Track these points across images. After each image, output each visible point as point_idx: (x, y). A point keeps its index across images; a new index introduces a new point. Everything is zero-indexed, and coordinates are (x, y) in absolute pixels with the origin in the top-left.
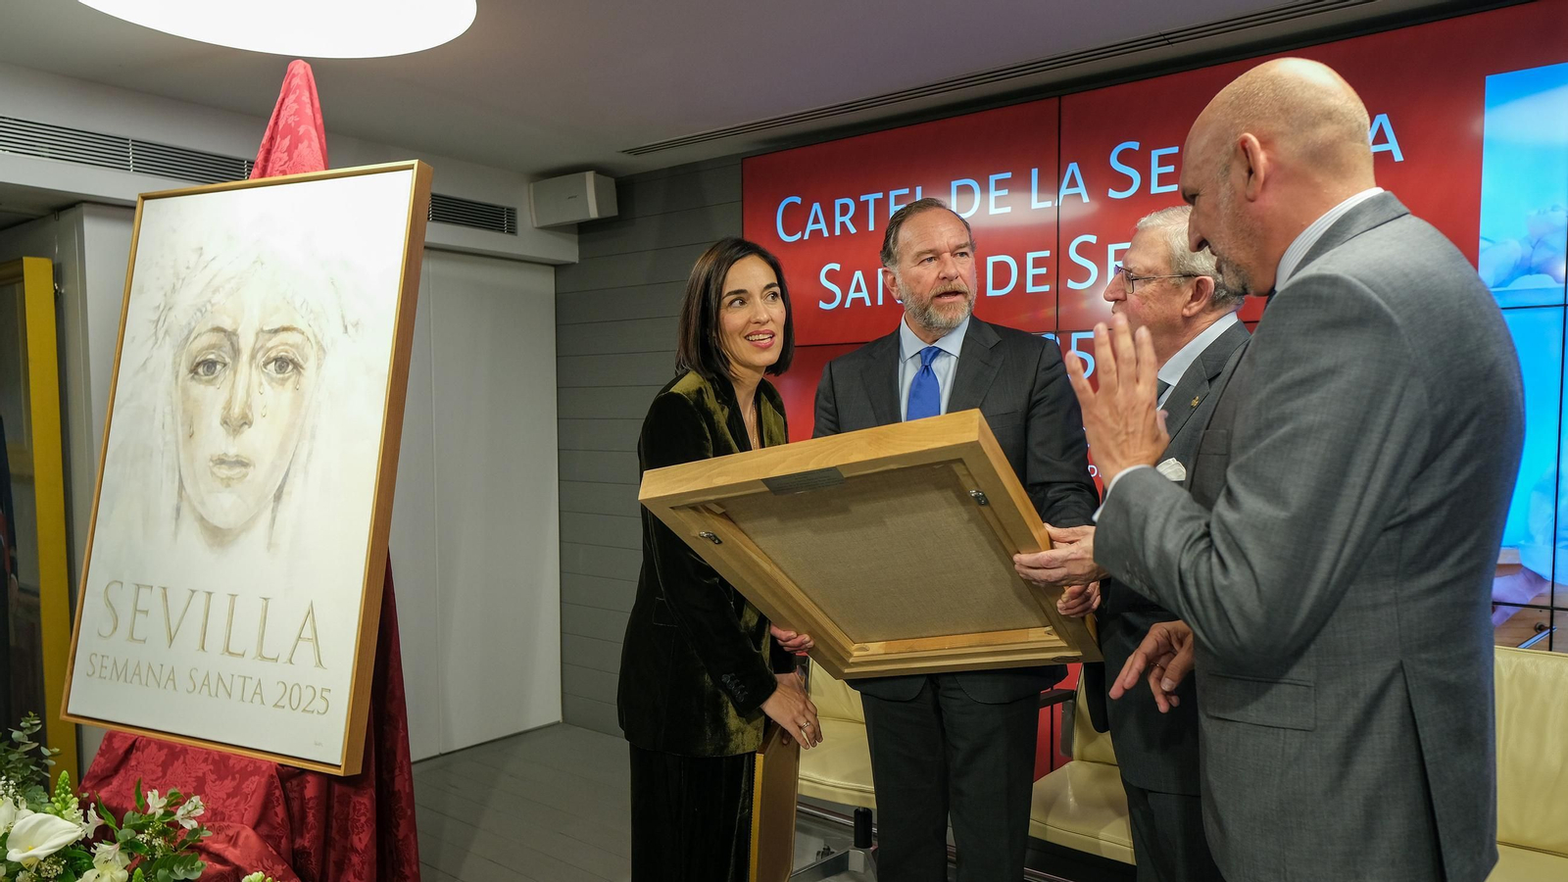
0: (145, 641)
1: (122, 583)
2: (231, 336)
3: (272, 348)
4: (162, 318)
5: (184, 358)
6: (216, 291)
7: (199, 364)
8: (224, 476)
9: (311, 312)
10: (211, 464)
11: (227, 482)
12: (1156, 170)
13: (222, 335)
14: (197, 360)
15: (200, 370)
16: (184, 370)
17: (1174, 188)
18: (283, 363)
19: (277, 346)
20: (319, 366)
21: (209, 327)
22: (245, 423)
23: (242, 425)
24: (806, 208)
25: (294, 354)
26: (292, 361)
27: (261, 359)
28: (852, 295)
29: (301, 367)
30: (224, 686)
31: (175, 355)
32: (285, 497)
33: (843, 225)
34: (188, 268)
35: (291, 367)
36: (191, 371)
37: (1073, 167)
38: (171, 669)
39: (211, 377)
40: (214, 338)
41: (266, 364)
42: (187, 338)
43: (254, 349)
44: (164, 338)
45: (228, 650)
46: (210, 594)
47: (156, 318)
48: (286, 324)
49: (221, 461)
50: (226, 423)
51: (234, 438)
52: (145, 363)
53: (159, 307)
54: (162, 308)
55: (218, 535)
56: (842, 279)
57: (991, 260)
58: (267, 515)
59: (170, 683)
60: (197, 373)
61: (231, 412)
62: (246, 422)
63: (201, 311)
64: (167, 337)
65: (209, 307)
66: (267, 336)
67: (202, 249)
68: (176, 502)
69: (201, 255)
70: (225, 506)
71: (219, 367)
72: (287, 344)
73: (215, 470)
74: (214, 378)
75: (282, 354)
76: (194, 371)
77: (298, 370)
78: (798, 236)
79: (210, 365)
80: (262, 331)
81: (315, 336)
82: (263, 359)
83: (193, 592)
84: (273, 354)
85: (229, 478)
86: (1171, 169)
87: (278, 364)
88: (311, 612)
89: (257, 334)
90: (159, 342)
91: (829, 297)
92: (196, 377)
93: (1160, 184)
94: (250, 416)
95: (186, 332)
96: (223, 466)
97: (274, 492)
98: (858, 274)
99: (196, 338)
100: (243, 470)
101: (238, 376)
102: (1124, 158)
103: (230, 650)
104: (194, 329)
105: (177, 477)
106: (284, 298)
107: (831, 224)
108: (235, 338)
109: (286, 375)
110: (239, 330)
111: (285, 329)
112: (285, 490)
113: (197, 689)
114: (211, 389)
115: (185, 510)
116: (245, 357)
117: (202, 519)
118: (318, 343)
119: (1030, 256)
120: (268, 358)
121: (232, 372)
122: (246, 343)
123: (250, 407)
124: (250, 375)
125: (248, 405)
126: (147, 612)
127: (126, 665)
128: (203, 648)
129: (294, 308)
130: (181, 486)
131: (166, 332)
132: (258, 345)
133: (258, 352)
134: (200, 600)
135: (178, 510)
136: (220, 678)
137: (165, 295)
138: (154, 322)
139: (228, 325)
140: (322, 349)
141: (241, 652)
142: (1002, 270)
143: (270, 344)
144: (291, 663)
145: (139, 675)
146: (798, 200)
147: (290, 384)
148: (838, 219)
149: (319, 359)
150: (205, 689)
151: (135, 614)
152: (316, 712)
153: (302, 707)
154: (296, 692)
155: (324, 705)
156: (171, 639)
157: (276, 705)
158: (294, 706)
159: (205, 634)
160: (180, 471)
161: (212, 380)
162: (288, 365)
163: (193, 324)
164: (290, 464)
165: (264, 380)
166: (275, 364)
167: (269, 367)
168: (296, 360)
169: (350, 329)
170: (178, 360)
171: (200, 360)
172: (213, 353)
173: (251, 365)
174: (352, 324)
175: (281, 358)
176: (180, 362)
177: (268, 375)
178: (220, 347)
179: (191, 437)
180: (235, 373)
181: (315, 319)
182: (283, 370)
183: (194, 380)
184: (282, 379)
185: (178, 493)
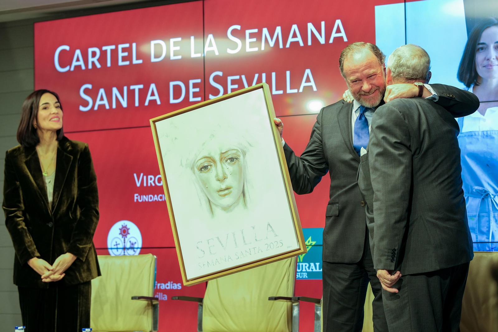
12: (248, 40)
17: (256, 49)
24: (72, 52)
28: (98, 102)
33: (93, 63)
37: (210, 37)
56: (93, 93)
57: (172, 84)
78: (67, 69)
86: (255, 40)
91: (86, 104)
93: (250, 47)
98: (102, 91)
102: (234, 33)
119: (191, 82)
142: (177, 89)
146: (67, 48)
148: (91, 60)
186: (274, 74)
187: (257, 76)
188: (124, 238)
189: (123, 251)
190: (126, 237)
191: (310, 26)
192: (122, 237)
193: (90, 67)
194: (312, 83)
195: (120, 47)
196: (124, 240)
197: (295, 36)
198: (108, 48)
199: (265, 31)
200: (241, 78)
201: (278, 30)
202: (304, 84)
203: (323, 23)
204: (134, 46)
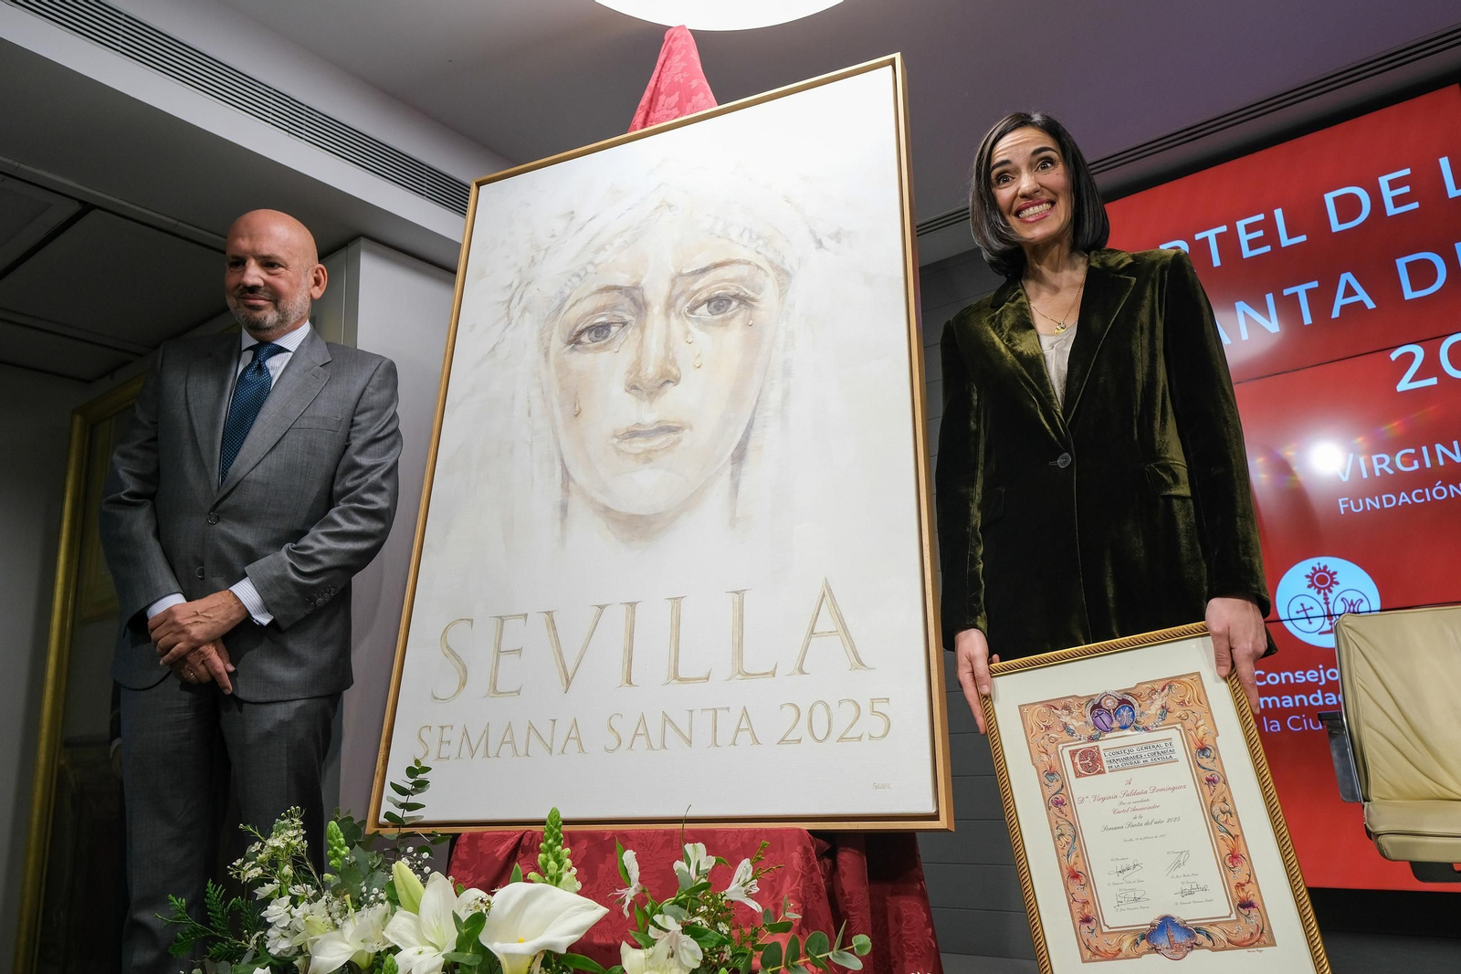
0: (518, 692)
1: (471, 621)
2: (632, 292)
3: (700, 290)
4: (517, 296)
5: (556, 330)
6: (602, 248)
7: (581, 333)
8: (639, 451)
9: (759, 237)
10: (616, 440)
11: (647, 457)
13: (616, 293)
14: (578, 329)
15: (585, 338)
16: (557, 342)
18: (719, 303)
19: (709, 286)
20: (782, 294)
21: (594, 287)
22: (668, 381)
23: (662, 385)
25: (738, 289)
26: (736, 297)
27: (682, 304)
29: (753, 300)
30: (677, 730)
31: (542, 330)
32: (751, 455)
34: (552, 236)
35: (734, 304)
36: (569, 343)
38: (572, 720)
39: (603, 342)
40: (604, 299)
41: (692, 310)
42: (559, 309)
43: (670, 297)
44: (522, 315)
45: (676, 676)
46: (632, 605)
47: (507, 298)
48: (718, 260)
49: (632, 434)
50: (635, 388)
51: (651, 402)
52: (493, 349)
53: (511, 285)
54: (515, 285)
55: (638, 525)
58: (724, 482)
59: (573, 744)
60: (579, 343)
61: (641, 374)
62: (668, 379)
63: (579, 276)
65: (590, 269)
66: (689, 279)
68: (559, 499)
69: (572, 218)
70: (645, 488)
71: (614, 329)
72: (723, 281)
73: (625, 446)
74: (609, 342)
75: (716, 293)
76: (575, 340)
77: (747, 304)
79: (600, 330)
80: (681, 275)
81: (770, 262)
82: (688, 305)
83: (602, 607)
84: (704, 295)
85: (649, 451)
87: (712, 305)
88: (827, 593)
89: (673, 281)
90: (514, 322)
92: (578, 347)
94: (674, 371)
95: (557, 302)
96: (636, 439)
97: (732, 450)
100: (673, 437)
101: (648, 332)
103: (680, 676)
104: (568, 297)
105: (558, 467)
106: (712, 233)
108: (636, 293)
109: (729, 314)
110: (642, 283)
111: (716, 266)
112: (751, 445)
113: (626, 744)
114: (604, 357)
115: (576, 504)
116: (656, 310)
117: (606, 511)
118: (775, 268)
120: (696, 301)
121: (637, 330)
122: (656, 293)
123: (673, 362)
124: (668, 326)
125: (669, 359)
126: (520, 651)
127: (487, 731)
128: (629, 682)
129: (730, 240)
130: (566, 476)
131: (524, 310)
132: (677, 292)
133: (677, 298)
134: (615, 617)
135: (564, 508)
136: (667, 719)
137: (520, 270)
138: (505, 302)
139: (623, 279)
140: (783, 273)
141: (703, 675)
143: (696, 287)
144: (803, 672)
147: (737, 324)
149: (780, 285)
150: (641, 741)
151: (498, 657)
152: (866, 737)
153: (835, 735)
154: (820, 713)
155: (881, 723)
156: (567, 680)
157: (782, 740)
158: (820, 734)
159: (630, 661)
160: (562, 460)
161: (605, 344)
162: (730, 302)
163: (567, 292)
164: (754, 412)
165: (692, 327)
166: (708, 306)
167: (698, 311)
168: (742, 294)
169: (826, 242)
170: (547, 334)
171: (584, 327)
172: (604, 315)
173: (667, 316)
174: (829, 237)
175: (717, 297)
176: (551, 336)
177: (698, 320)
178: (614, 307)
179: (576, 415)
180: (643, 329)
181: (766, 244)
182: (723, 309)
183: (577, 350)
184: (723, 320)
185: (562, 487)
188: (1325, 594)
189: (1327, 622)
190: (1331, 591)
192: (1319, 593)
195: (1241, 224)
196: (1326, 599)
198: (1210, 234)
204: (1278, 213)
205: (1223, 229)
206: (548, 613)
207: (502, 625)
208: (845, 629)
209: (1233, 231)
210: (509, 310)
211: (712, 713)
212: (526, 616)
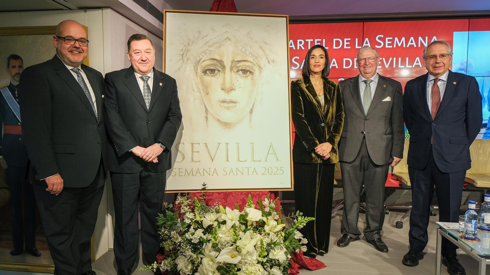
0: (200, 161)
1: (184, 144)
2: (221, 62)
3: (239, 67)
4: (185, 54)
5: (199, 67)
7: (206, 70)
8: (226, 106)
9: (254, 56)
10: (219, 103)
11: (228, 108)
12: (387, 42)
13: (216, 61)
14: (205, 69)
15: (208, 72)
16: (200, 71)
17: (391, 47)
18: (245, 71)
19: (242, 66)
20: (260, 73)
21: (209, 58)
22: (232, 90)
23: (231, 90)
25: (249, 69)
26: (249, 71)
27: (234, 69)
29: (253, 73)
30: (240, 171)
31: (194, 66)
32: (254, 112)
34: (194, 38)
35: (248, 73)
36: (203, 72)
37: (367, 39)
38: (214, 168)
39: (213, 74)
40: (212, 62)
41: (238, 71)
43: (231, 66)
47: (182, 53)
48: (244, 59)
49: (224, 102)
50: (223, 89)
51: (228, 94)
52: (179, 69)
53: (182, 50)
54: (184, 50)
55: (226, 125)
58: (248, 117)
59: (215, 174)
60: (206, 73)
61: (225, 86)
63: (204, 53)
64: (189, 61)
65: (208, 52)
66: (236, 63)
67: (200, 32)
68: (205, 115)
69: (200, 34)
70: (227, 115)
71: (216, 72)
72: (246, 66)
73: (222, 104)
75: (244, 68)
76: (205, 72)
77: (252, 74)
79: (212, 71)
80: (234, 61)
81: (257, 64)
82: (236, 70)
83: (219, 143)
84: (240, 68)
85: (229, 107)
86: (391, 42)
87: (243, 71)
88: (271, 145)
89: (232, 62)
90: (185, 62)
92: (206, 74)
93: (388, 46)
94: (234, 87)
95: (198, 60)
97: (249, 110)
99: (203, 61)
100: (234, 104)
101: (226, 75)
102: (380, 38)
103: (240, 160)
104: (202, 58)
105: (204, 107)
106: (242, 51)
107: (296, 46)
108: (222, 62)
110: (223, 60)
111: (244, 61)
112: (254, 110)
113: (228, 174)
114: (214, 78)
115: (209, 117)
116: (228, 69)
117: (218, 120)
118: (259, 66)
120: (238, 69)
121: (223, 73)
123: (233, 85)
124: (231, 74)
125: (232, 83)
126: (199, 152)
127: (192, 170)
128: (228, 161)
130: (206, 110)
131: (188, 59)
132: (233, 65)
133: (233, 67)
134: (223, 146)
135: (207, 118)
136: (237, 169)
137: (185, 46)
138: (181, 55)
139: (218, 57)
140: (260, 68)
141: (245, 160)
143: (238, 65)
144: (266, 161)
145: (199, 172)
147: (249, 78)
148: (299, 45)
149: (260, 71)
150: (231, 173)
151: (193, 153)
152: (279, 174)
153: (273, 173)
154: (270, 169)
155: (282, 171)
156: (212, 159)
157: (263, 174)
158: (270, 173)
159: (228, 156)
160: (205, 105)
161: (214, 75)
162: (247, 72)
163: (201, 57)
164: (254, 102)
165: (237, 76)
166: (242, 71)
167: (239, 72)
168: (250, 70)
169: (270, 62)
170: (196, 68)
171: (207, 69)
172: (213, 67)
173: (231, 71)
174: (271, 61)
175: (244, 70)
176: (197, 69)
177: (239, 75)
178: (216, 65)
179: (208, 94)
180: (224, 73)
181: (256, 59)
182: (246, 73)
183: (206, 75)
184: (246, 76)
185: (206, 112)
186: (400, 59)
187: (391, 59)
191: (420, 38)
193: (298, 48)
194: (420, 64)
195: (316, 40)
197: (412, 42)
198: (309, 41)
199: (396, 39)
200: (382, 59)
201: (403, 39)
202: (415, 64)
203: (427, 38)
204: (324, 40)
205: (312, 40)
206: (205, 143)
207: (193, 145)
208: (275, 153)
209: (314, 41)
210: (183, 58)
211: (247, 168)
212: (199, 143)
